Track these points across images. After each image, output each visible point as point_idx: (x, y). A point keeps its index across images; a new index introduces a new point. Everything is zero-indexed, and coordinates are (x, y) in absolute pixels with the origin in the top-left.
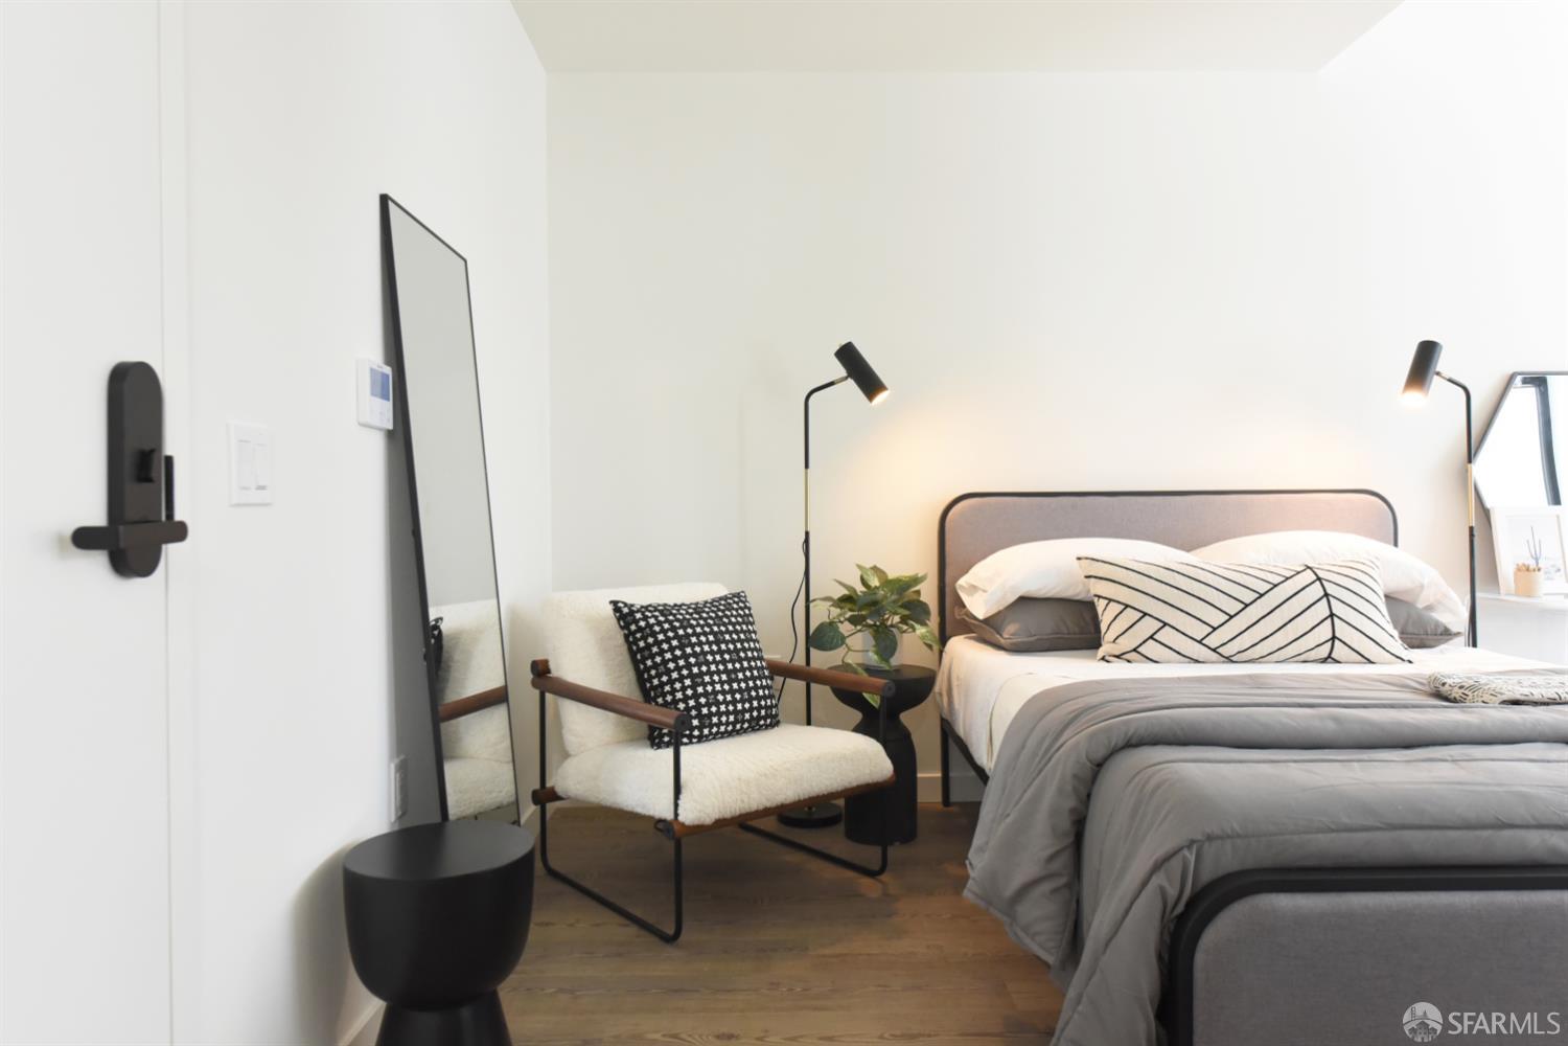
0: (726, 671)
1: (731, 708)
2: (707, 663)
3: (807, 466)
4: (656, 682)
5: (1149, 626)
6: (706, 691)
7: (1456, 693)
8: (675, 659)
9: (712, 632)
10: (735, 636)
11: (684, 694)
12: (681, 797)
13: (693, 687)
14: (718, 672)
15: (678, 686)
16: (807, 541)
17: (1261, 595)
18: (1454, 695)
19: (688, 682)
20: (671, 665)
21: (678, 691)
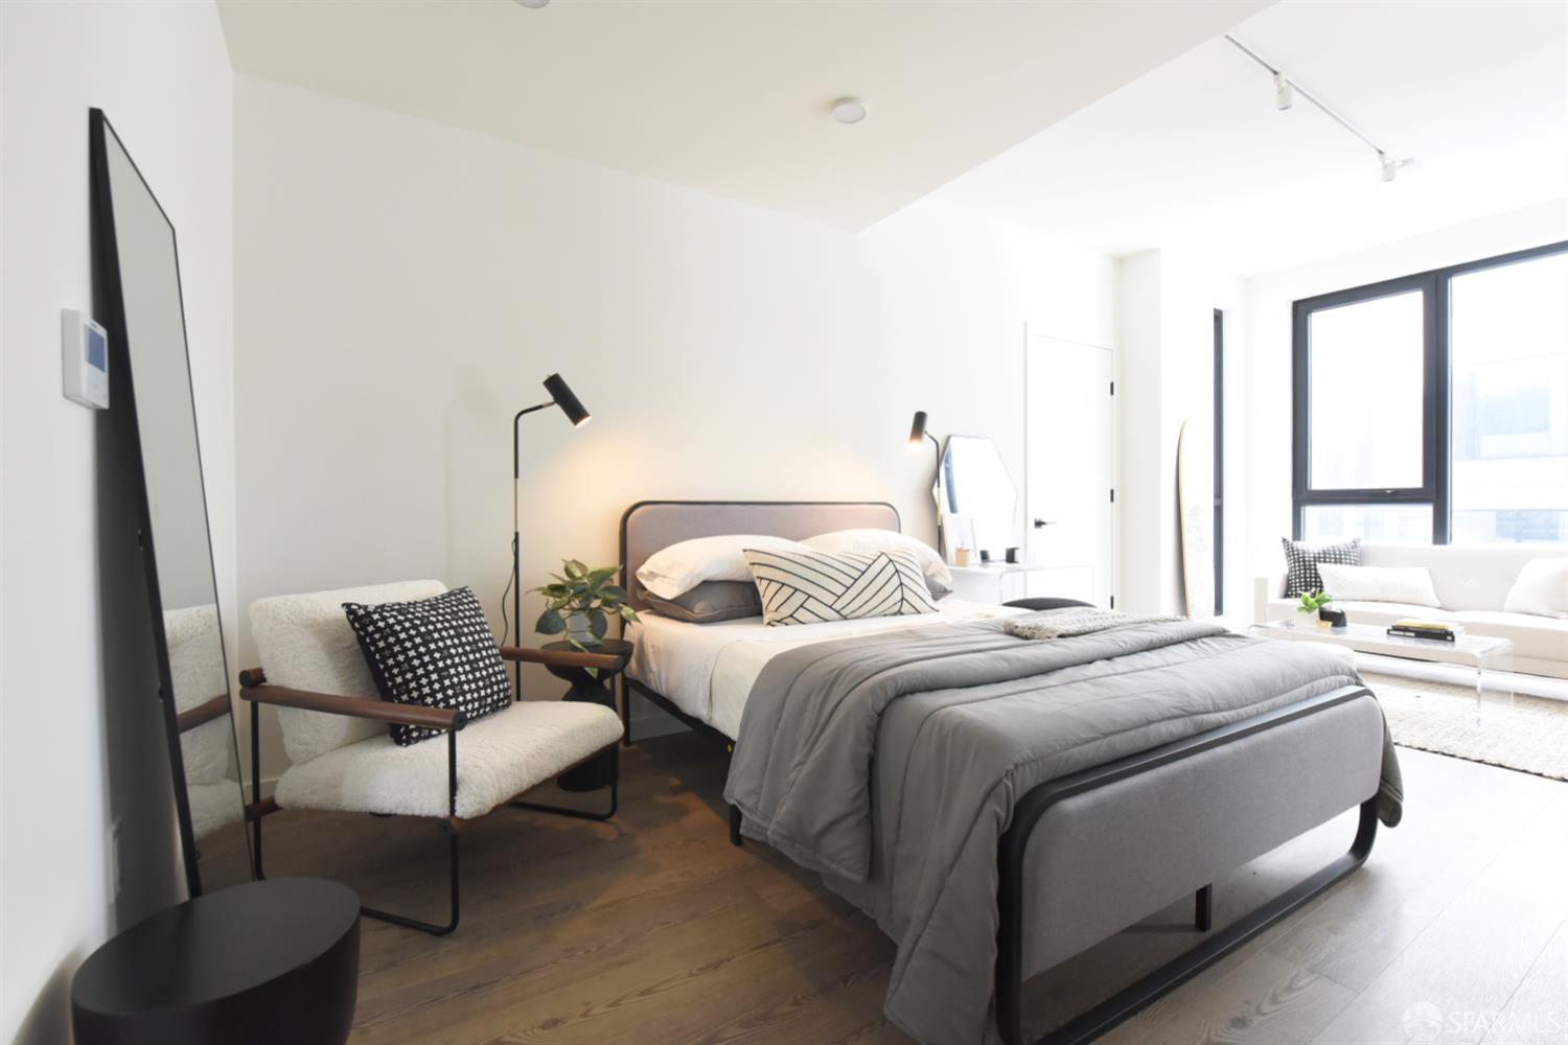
0: (469, 662)
1: (476, 695)
2: (451, 657)
3: (516, 476)
4: (399, 680)
5: (799, 598)
6: (452, 683)
7: (1027, 633)
8: (420, 656)
9: (452, 627)
10: (472, 629)
11: (431, 689)
12: (458, 793)
13: (440, 680)
14: (462, 664)
15: (424, 681)
16: (516, 540)
17: (864, 573)
18: (1025, 633)
19: (434, 677)
20: (416, 662)
21: (425, 687)
